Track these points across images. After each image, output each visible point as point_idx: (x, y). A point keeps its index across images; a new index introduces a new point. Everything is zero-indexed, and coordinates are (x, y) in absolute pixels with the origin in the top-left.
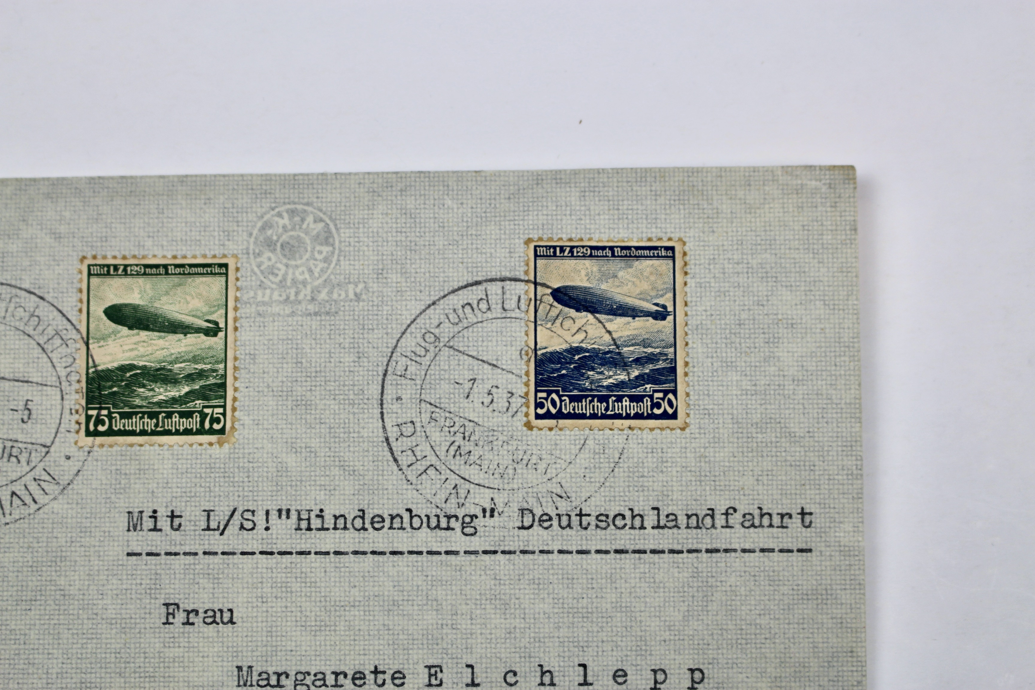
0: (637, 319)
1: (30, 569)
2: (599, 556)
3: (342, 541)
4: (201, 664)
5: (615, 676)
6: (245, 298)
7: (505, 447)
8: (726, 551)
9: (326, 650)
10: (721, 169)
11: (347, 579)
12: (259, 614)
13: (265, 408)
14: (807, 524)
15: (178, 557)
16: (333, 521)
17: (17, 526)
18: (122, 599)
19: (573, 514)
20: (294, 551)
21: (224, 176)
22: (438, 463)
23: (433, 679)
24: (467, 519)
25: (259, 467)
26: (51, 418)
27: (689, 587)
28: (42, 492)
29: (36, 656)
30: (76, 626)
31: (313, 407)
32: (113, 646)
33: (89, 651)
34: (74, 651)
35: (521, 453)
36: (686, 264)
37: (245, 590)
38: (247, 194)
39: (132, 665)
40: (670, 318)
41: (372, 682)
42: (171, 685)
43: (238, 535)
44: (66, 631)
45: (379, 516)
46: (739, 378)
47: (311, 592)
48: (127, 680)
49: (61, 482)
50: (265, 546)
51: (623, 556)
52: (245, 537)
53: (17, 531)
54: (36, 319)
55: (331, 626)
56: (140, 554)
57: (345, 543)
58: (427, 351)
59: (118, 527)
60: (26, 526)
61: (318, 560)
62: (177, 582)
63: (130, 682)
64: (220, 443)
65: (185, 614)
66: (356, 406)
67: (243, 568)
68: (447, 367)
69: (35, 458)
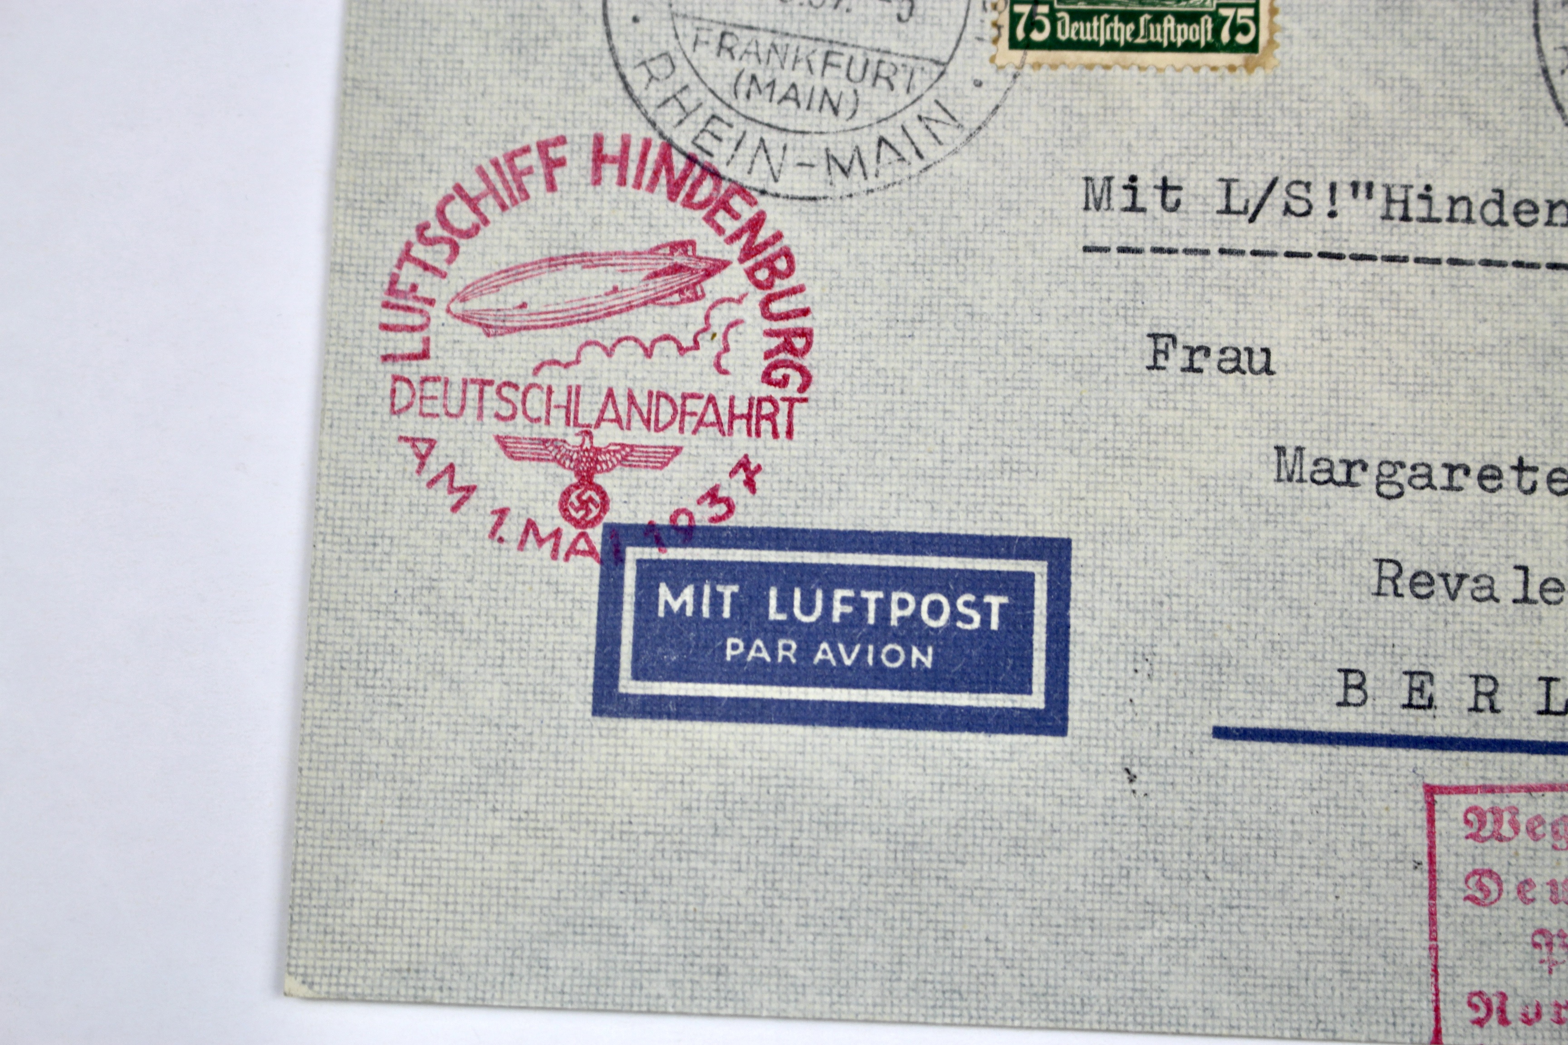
1: (911, 268)
3: (1463, 241)
4: (1213, 440)
9: (1433, 427)
11: (1471, 307)
12: (1317, 360)
13: (1330, 10)
15: (1174, 256)
16: (1447, 207)
17: (888, 194)
18: (1074, 324)
20: (1379, 255)
25: (1317, 110)
26: (950, 16)
28: (932, 140)
29: (923, 414)
30: (993, 367)
31: (1415, 12)
32: (1060, 402)
33: (1017, 409)
34: (991, 408)
37: (1292, 317)
39: (1093, 436)
41: (1514, 484)
42: (1161, 473)
43: (1281, 223)
44: (976, 375)
45: (1528, 202)
47: (1408, 326)
48: (1084, 461)
49: (966, 125)
50: (1328, 244)
52: (1294, 226)
53: (889, 203)
55: (1441, 386)
56: (1107, 250)
57: (1468, 244)
59: (1068, 202)
60: (905, 195)
61: (1421, 272)
62: (1173, 297)
63: (1088, 465)
64: (1249, 68)
65: (1187, 353)
66: (1491, 13)
67: (1289, 280)
69: (921, 82)
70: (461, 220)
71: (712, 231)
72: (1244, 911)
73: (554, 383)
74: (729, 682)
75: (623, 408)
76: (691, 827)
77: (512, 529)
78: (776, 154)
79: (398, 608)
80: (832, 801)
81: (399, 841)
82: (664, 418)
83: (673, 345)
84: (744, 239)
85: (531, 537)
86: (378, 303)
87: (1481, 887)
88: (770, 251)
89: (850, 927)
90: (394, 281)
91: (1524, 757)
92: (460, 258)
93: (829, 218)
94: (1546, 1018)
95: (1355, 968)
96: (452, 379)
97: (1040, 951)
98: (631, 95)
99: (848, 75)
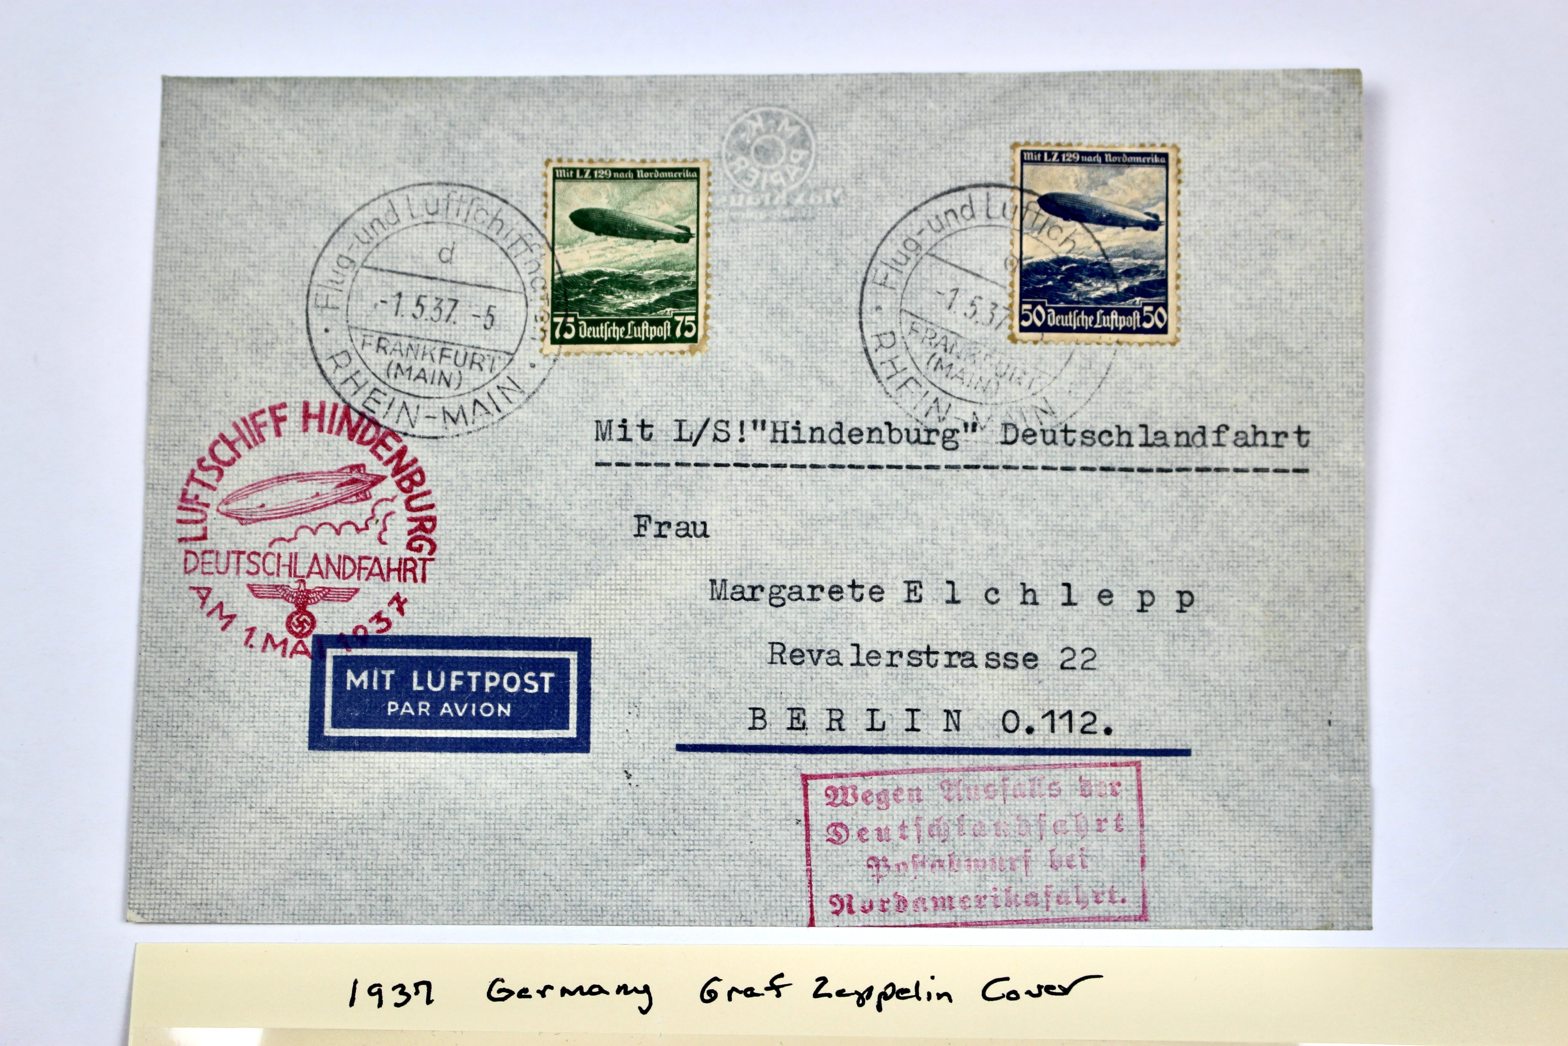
0: (1127, 229)
1: (494, 478)
2: (1085, 473)
3: (819, 454)
4: (673, 577)
5: (1100, 597)
6: (717, 203)
7: (988, 360)
8: (1218, 470)
9: (802, 564)
10: (1218, 72)
11: (824, 493)
12: (734, 527)
13: (739, 316)
14: (1304, 443)
15: (649, 468)
16: (809, 434)
17: (480, 434)
18: (591, 510)
19: (1058, 430)
20: (769, 464)
21: (695, 77)
22: (919, 375)
23: (912, 594)
24: (949, 434)
25: (732, 376)
26: (515, 325)
27: (1178, 506)
28: (506, 400)
29: (503, 567)
30: (543, 537)
31: (789, 315)
32: (583, 558)
34: (543, 562)
35: (1004, 366)
36: (1179, 172)
37: (719, 502)
38: (719, 95)
39: (603, 577)
40: (1162, 229)
41: (850, 596)
42: (643, 597)
43: (712, 446)
44: (533, 542)
45: (857, 429)
46: (1233, 291)
47: (787, 505)
48: (598, 592)
49: (526, 391)
50: (739, 458)
51: (1109, 473)
52: (719, 448)
53: (480, 440)
54: (499, 223)
55: (807, 540)
56: (609, 464)
57: (822, 456)
58: (908, 259)
59: (586, 436)
60: (490, 434)
61: (794, 473)
62: (648, 493)
63: (600, 595)
64: (692, 352)
65: (657, 526)
66: (834, 315)
67: (717, 480)
68: (928, 276)
69: (499, 365)
70: (224, 455)
71: (375, 458)
72: (696, 853)
73: (282, 551)
74: (390, 728)
75: (323, 565)
76: (369, 814)
77: (258, 640)
78: (412, 411)
79: (190, 689)
80: (452, 796)
81: (194, 828)
82: (348, 571)
83: (353, 527)
84: (394, 463)
85: (269, 644)
86: (175, 507)
87: (836, 833)
88: (410, 469)
89: (464, 870)
90: (185, 493)
91: (859, 756)
92: (225, 478)
93: (445, 449)
94: (875, 909)
95: (763, 884)
96: (221, 551)
97: (577, 880)
98: (325, 377)
99: (455, 362)
